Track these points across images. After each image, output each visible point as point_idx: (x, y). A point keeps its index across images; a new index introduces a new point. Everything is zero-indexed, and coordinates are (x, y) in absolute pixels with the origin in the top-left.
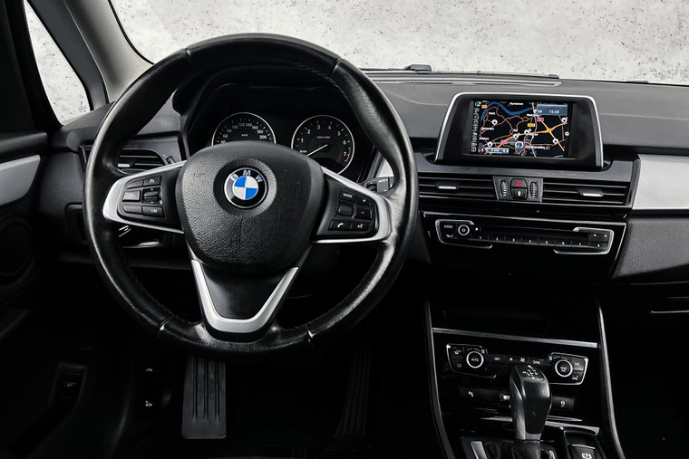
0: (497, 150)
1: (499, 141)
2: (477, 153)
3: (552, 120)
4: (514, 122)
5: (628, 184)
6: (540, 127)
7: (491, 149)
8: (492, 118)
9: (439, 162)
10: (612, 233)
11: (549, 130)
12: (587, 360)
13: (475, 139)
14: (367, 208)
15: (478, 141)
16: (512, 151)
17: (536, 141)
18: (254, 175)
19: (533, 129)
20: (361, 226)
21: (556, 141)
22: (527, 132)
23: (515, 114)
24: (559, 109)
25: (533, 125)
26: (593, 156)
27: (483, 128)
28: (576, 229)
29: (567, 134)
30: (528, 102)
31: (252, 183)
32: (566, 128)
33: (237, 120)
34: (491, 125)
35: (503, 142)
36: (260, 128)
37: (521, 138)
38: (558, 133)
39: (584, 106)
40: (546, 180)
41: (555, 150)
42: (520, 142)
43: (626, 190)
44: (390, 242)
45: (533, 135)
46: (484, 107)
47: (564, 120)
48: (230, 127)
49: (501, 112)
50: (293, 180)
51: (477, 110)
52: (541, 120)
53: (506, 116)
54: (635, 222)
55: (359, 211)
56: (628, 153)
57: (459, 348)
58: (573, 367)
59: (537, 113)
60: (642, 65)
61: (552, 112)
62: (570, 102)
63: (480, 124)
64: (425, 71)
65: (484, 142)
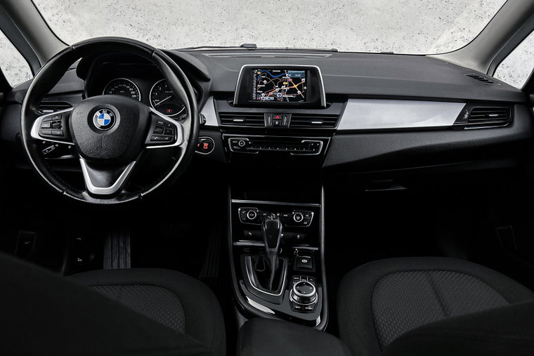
0: (267, 98)
1: (268, 93)
2: (256, 100)
3: (296, 80)
4: (276, 81)
5: (337, 116)
6: (291, 84)
7: (264, 97)
8: (263, 79)
9: (236, 106)
10: (322, 143)
11: (295, 86)
12: (313, 213)
13: (255, 92)
14: (170, 129)
15: (257, 93)
16: (275, 99)
17: (289, 92)
18: (108, 113)
19: (286, 86)
20: (167, 139)
21: (299, 92)
22: (283, 87)
23: (276, 77)
24: (300, 73)
25: (286, 83)
26: (319, 100)
27: (259, 86)
28: (303, 141)
29: (305, 88)
30: (283, 69)
31: (107, 117)
32: (305, 84)
33: (117, 82)
34: (263, 84)
35: (271, 93)
36: (131, 87)
37: (280, 91)
38: (300, 88)
39: (314, 72)
40: (293, 114)
41: (299, 97)
42: (280, 93)
43: (336, 119)
44: (184, 147)
45: (287, 89)
46: (259, 73)
47: (303, 80)
48: (113, 87)
49: (268, 76)
50: (130, 115)
51: (255, 75)
52: (291, 80)
53: (271, 78)
54: (336, 137)
55: (166, 130)
56: (342, 99)
57: (245, 210)
58: (304, 216)
59: (288, 76)
60: (367, 44)
61: (296, 75)
62: (306, 69)
63: (257, 83)
64: (252, 48)
65: (260, 94)
